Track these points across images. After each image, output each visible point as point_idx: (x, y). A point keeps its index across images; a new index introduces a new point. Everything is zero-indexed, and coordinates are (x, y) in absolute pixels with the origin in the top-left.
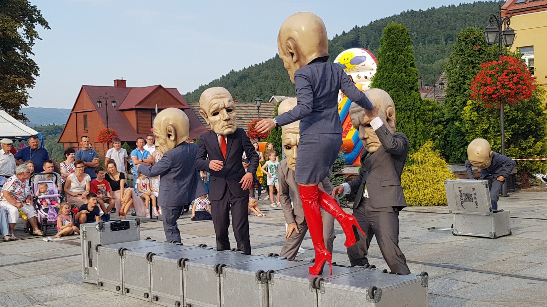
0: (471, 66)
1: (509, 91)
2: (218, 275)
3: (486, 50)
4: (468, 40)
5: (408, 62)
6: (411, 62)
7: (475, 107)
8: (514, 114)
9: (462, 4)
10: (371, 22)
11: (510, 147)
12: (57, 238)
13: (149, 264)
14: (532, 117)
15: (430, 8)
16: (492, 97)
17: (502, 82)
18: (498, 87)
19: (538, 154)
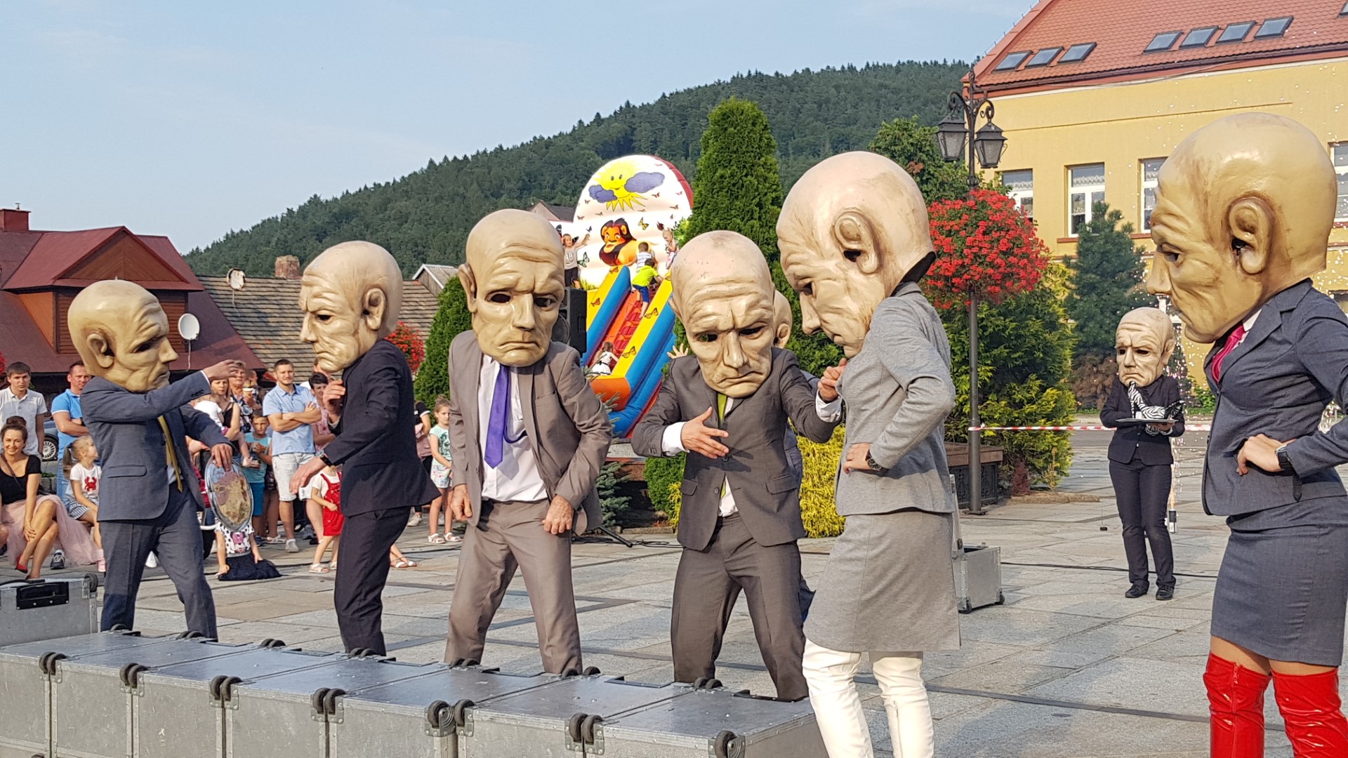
1: (990, 271)
2: (322, 717)
3: (936, 174)
4: (896, 148)
5: (766, 194)
6: (774, 195)
8: (999, 322)
9: (871, 65)
10: (664, 96)
11: (988, 399)
13: (129, 696)
14: (1037, 331)
15: (800, 72)
16: (953, 284)
17: (975, 250)
18: (966, 261)
19: (1049, 417)
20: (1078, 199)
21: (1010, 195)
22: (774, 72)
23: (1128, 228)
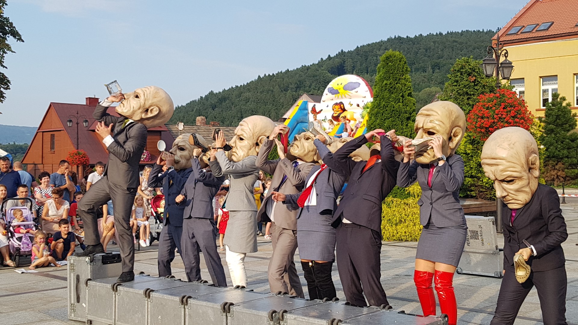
0: (466, 97)
2: (225, 314)
3: (481, 82)
4: (463, 70)
5: (405, 92)
6: (409, 92)
7: (470, 140)
9: (449, 32)
10: (358, 47)
12: (31, 269)
13: (147, 302)
15: (418, 36)
16: (489, 131)
17: (500, 116)
18: (495, 120)
20: (545, 91)
21: (514, 90)
22: (406, 36)
23: (569, 105)
